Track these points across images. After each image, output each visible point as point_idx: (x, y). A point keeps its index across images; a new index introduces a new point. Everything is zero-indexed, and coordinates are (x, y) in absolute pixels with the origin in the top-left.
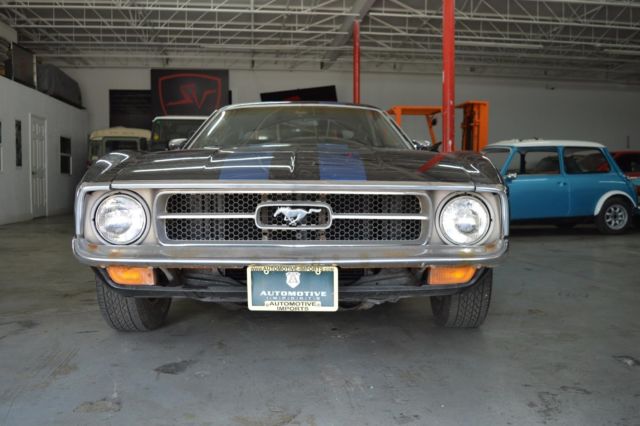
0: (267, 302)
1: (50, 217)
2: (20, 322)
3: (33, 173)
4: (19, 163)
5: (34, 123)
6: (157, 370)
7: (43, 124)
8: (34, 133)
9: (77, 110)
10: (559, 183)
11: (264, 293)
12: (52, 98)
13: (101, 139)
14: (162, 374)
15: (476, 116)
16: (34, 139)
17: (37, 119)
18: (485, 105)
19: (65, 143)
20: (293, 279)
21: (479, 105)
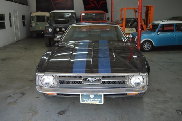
0: (85, 101)
1: (21, 40)
2: (20, 93)
3: (15, 28)
4: (11, 26)
5: (14, 13)
6: (58, 113)
7: (17, 12)
8: (14, 16)
9: (27, 6)
10: (174, 35)
11: (84, 99)
12: (19, 4)
13: (34, 16)
14: (59, 115)
15: (150, 10)
16: (14, 17)
17: (15, 11)
18: (152, 7)
19: (24, 17)
20: (92, 96)
21: (151, 7)
